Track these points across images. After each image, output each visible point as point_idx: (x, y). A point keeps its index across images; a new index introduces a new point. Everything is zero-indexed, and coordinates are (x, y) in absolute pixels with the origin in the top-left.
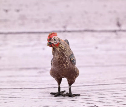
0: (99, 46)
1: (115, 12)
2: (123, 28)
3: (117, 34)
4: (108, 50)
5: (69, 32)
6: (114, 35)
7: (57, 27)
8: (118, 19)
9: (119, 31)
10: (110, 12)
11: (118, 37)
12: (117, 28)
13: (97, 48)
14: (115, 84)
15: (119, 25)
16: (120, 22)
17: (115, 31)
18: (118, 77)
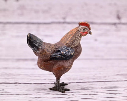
0: (98, 38)
1: (115, 4)
2: (123, 21)
3: (117, 27)
4: (107, 43)
6: (114, 27)
8: (118, 11)
9: (119, 24)
10: (110, 5)
11: (118, 30)
12: (117, 21)
13: (96, 40)
14: (117, 81)
15: (119, 18)
16: (120, 15)
17: (115, 24)
18: (120, 73)
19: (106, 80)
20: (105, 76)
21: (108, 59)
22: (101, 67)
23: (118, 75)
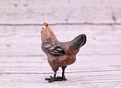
0: (97, 37)
1: (111, 7)
2: (118, 21)
3: (113, 27)
4: (104, 41)
5: (70, 24)
6: (110, 27)
7: (60, 20)
8: (114, 13)
9: (115, 24)
10: (106, 7)
11: (114, 30)
12: (112, 22)
13: (94, 39)
14: (110, 71)
15: (114, 19)
16: (115, 17)
17: (111, 24)
18: (113, 65)
19: (101, 70)
20: (101, 67)
21: (104, 55)
22: (98, 61)
23: (111, 66)
